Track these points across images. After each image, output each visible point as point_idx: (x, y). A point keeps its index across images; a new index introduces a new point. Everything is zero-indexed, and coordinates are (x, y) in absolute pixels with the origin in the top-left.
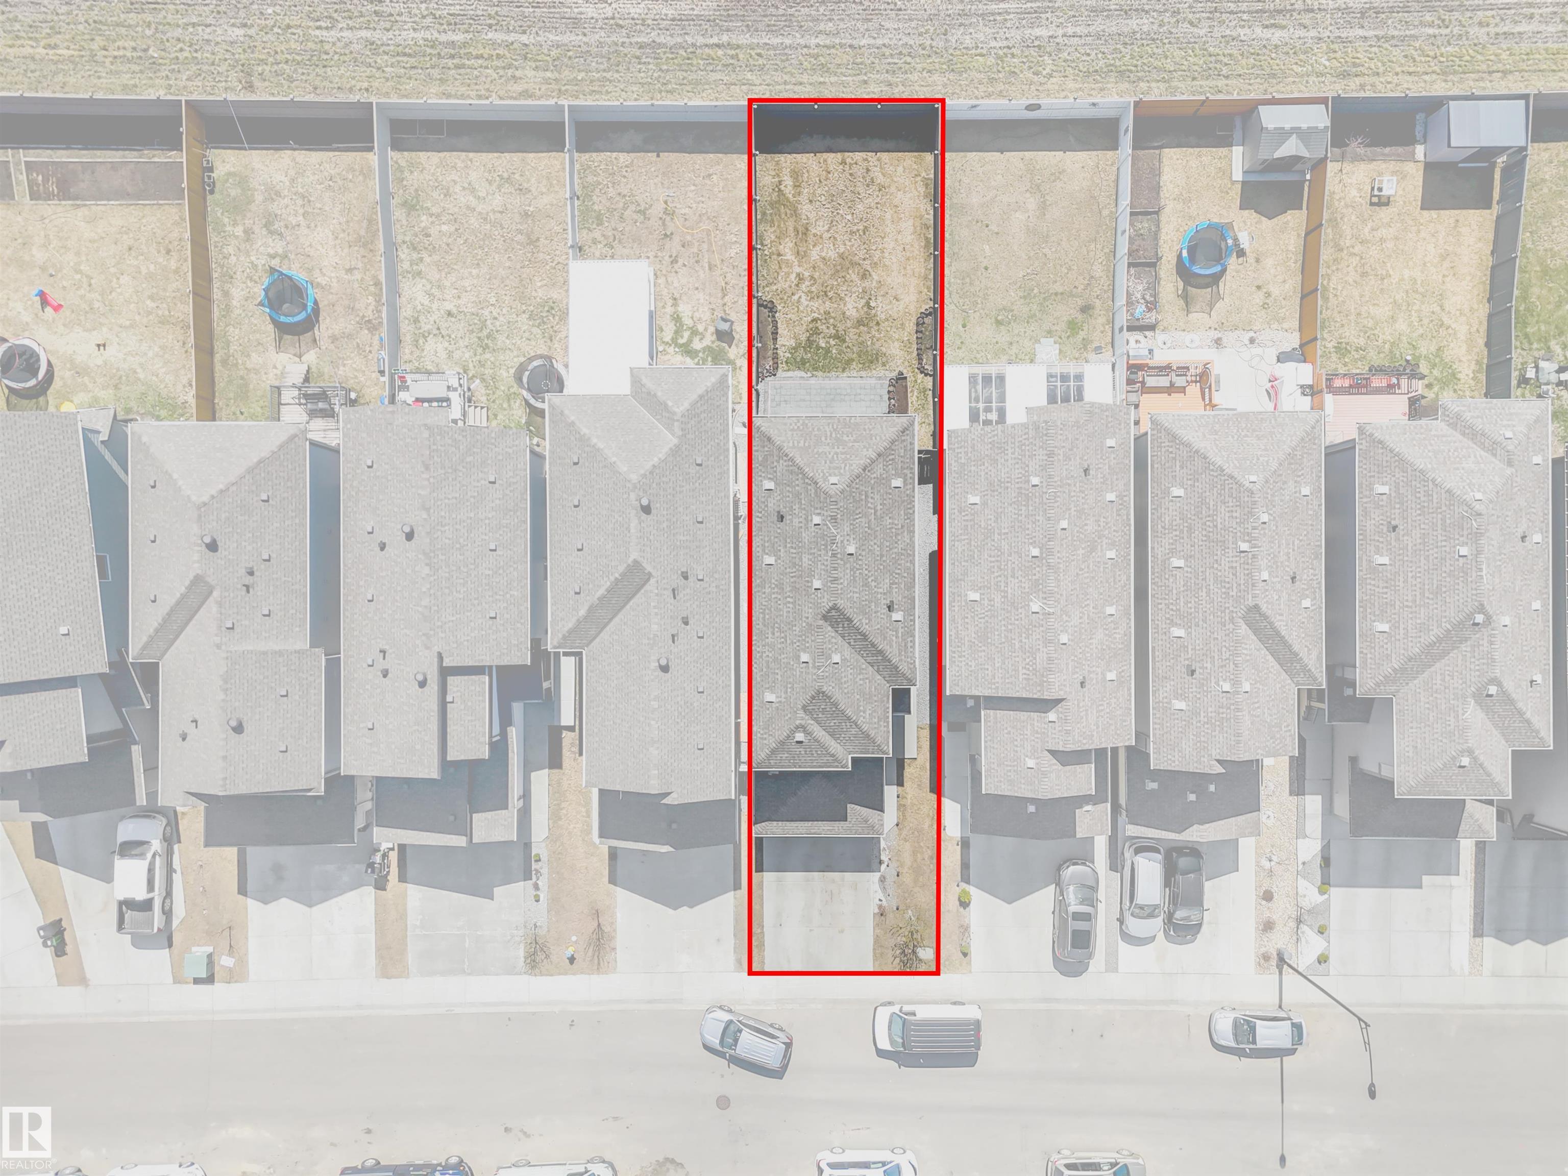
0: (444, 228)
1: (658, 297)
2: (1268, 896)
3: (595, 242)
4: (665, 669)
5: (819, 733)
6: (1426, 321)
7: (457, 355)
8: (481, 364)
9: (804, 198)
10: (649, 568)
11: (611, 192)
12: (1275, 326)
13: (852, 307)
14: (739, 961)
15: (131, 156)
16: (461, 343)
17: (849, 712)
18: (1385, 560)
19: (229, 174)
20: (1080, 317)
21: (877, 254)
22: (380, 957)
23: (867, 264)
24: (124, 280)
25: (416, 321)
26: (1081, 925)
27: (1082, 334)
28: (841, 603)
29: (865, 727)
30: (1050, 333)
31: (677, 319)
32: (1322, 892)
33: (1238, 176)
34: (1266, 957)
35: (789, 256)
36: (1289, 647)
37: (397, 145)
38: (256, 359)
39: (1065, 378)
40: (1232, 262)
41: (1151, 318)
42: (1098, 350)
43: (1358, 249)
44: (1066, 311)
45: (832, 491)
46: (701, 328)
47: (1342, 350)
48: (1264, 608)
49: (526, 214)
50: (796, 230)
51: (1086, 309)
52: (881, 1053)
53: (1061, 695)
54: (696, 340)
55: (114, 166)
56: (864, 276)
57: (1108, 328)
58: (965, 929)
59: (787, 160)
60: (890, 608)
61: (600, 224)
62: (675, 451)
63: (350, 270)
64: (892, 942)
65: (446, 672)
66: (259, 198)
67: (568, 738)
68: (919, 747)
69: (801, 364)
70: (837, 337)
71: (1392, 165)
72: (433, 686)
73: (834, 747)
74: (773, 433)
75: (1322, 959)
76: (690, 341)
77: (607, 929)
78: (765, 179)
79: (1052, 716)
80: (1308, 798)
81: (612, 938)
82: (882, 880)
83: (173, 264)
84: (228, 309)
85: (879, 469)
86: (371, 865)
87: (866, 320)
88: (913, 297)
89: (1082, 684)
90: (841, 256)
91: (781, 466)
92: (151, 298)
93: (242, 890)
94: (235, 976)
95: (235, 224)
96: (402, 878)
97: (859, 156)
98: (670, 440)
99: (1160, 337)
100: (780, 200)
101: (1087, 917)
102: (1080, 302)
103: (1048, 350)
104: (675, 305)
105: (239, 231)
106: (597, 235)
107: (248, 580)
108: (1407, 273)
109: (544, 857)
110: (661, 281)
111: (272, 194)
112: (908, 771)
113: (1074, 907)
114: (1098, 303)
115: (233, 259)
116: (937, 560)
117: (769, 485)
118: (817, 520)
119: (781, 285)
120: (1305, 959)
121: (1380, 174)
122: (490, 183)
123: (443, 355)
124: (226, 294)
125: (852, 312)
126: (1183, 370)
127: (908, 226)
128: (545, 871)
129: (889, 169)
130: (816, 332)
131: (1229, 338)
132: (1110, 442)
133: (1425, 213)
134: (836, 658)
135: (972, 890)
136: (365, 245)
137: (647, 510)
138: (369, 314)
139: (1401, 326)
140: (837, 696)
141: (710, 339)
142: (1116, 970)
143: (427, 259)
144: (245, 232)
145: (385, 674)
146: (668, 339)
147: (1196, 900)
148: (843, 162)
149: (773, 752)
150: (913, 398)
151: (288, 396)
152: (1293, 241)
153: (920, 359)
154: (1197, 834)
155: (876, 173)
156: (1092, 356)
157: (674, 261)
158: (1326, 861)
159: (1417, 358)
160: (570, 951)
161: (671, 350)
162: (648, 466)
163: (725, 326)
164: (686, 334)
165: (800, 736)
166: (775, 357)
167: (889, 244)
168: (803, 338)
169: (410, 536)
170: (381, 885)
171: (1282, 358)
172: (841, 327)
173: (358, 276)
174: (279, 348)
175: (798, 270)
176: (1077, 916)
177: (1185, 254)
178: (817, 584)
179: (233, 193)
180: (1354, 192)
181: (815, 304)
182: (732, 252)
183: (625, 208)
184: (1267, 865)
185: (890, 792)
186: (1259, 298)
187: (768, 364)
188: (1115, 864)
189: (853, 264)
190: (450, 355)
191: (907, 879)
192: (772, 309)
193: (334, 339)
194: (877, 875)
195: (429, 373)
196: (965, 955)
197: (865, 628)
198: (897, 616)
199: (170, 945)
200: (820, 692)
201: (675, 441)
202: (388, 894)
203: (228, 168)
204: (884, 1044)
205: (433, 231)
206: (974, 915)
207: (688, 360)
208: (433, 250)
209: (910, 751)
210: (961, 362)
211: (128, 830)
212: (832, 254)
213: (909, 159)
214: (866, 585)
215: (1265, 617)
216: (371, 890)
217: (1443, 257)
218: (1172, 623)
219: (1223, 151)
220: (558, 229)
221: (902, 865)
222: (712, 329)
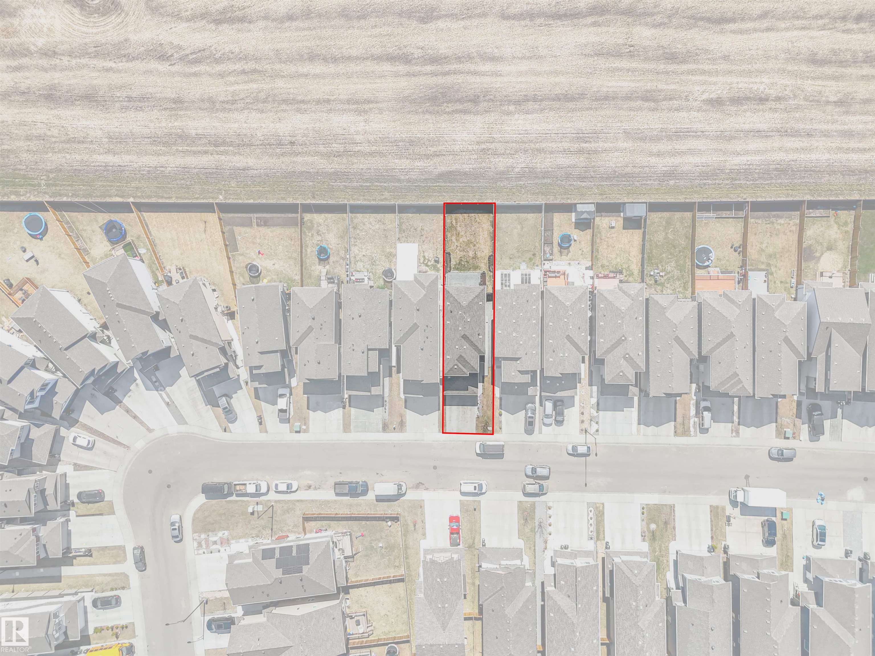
0: (363, 233)
1: (419, 251)
2: (582, 413)
3: (403, 237)
4: (422, 349)
5: (460, 366)
6: (625, 259)
7: (366, 266)
8: (372, 269)
9: (458, 226)
10: (418, 325)
11: (407, 224)
12: (585, 260)
13: (471, 254)
14: (439, 430)
15: (283, 215)
16: (367, 263)
17: (468, 361)
18: (603, 324)
19: (308, 220)
20: (532, 257)
21: (478, 240)
22: (344, 427)
23: (475, 243)
24: (280, 247)
25: (355, 257)
26: (531, 420)
27: (533, 261)
28: (466, 333)
29: (472, 365)
30: (524, 261)
31: (424, 257)
32: (597, 412)
33: (574, 220)
34: (582, 430)
35: (454, 241)
36: (578, 345)
37: (352, 212)
38: (313, 268)
39: (526, 275)
40: (572, 242)
41: (551, 257)
42: (537, 266)
43: (606, 239)
44: (529, 255)
45: (464, 305)
46: (430, 259)
47: (603, 266)
48: (571, 335)
49: (385, 230)
50: (456, 234)
51: (534, 255)
52: (478, 455)
53: (520, 357)
54: (429, 262)
55: (278, 218)
56: (474, 246)
57: (540, 260)
58: (501, 422)
59: (454, 216)
60: (479, 335)
61: (404, 232)
62: (425, 295)
63: (338, 244)
64: (481, 425)
65: (369, 350)
66: (315, 226)
67: (394, 370)
68: (488, 373)
69: (457, 269)
70: (467, 262)
71: (615, 218)
72: (366, 353)
73: (465, 370)
74: (450, 290)
75: (597, 431)
76: (427, 262)
77: (404, 420)
78: (448, 221)
79: (518, 362)
80: (593, 387)
81: (405, 423)
82: (478, 408)
83: (293, 243)
84: (306, 254)
85: (476, 300)
86: (343, 402)
87: (475, 257)
88: (488, 251)
89: (526, 354)
90: (468, 240)
91: (452, 299)
92: (287, 252)
93: (308, 408)
94: (306, 431)
95: (309, 233)
96: (350, 406)
97: (473, 215)
98: (424, 292)
99: (554, 262)
100: (452, 226)
101: (532, 417)
102: (532, 253)
103: (523, 266)
104: (424, 253)
105: (310, 234)
106: (403, 235)
107: (321, 327)
108: (620, 246)
109: (387, 401)
110: (420, 247)
111: (319, 225)
112: (486, 379)
113: (530, 415)
114: (537, 253)
115: (308, 242)
116: (493, 322)
117: (448, 303)
118: (460, 313)
119: (452, 248)
120: (593, 430)
121: (612, 220)
122: (375, 221)
123: (362, 266)
124: (306, 250)
125: (471, 255)
126: (558, 272)
127: (486, 233)
128: (387, 405)
129: (481, 218)
130: (461, 260)
131: (572, 263)
132: (534, 294)
133: (624, 231)
134: (465, 347)
135: (503, 411)
136: (342, 238)
137: (418, 310)
138: (343, 256)
139: (618, 260)
140: (465, 356)
141: (433, 262)
142: (541, 433)
143: (358, 241)
144: (312, 235)
145: (353, 350)
146: (421, 262)
147: (562, 414)
148: (469, 216)
149: (449, 371)
150: (487, 278)
151: (323, 278)
152: (589, 237)
153: (489, 268)
154: (559, 394)
155: (478, 219)
156: (536, 267)
157: (424, 242)
158: (598, 404)
159: (622, 269)
160: (394, 426)
161: (422, 265)
162: (419, 299)
163: (437, 259)
164: (426, 261)
165: (456, 367)
166: (450, 267)
167: (481, 237)
168: (458, 262)
169: (360, 316)
170: (344, 407)
171: (587, 268)
172: (468, 259)
173: (340, 246)
174: (319, 265)
175: (456, 244)
176: (530, 417)
177: (560, 241)
178: (460, 329)
179: (309, 224)
180: (605, 225)
181: (461, 253)
182: (439, 240)
183: (411, 228)
184: (582, 405)
185: (480, 385)
186: (580, 252)
187: (449, 269)
188: (541, 405)
189: (471, 243)
190: (364, 266)
191: (485, 408)
192: (449, 254)
193: (333, 262)
194: (477, 407)
195: (358, 271)
196: (501, 428)
197: (472, 340)
198: (480, 337)
199: (289, 423)
200: (461, 356)
201: (425, 293)
202: (346, 410)
203: (308, 218)
204: (478, 451)
205: (360, 234)
206: (503, 418)
207: (427, 268)
208: (360, 239)
209: (486, 374)
210: (500, 269)
211: (281, 391)
212: (466, 240)
213: (486, 215)
214: (473, 329)
215: (571, 338)
216: (342, 409)
217: (629, 242)
218: (550, 339)
219: (569, 214)
220: (393, 233)
221: (484, 404)
222: (433, 259)
